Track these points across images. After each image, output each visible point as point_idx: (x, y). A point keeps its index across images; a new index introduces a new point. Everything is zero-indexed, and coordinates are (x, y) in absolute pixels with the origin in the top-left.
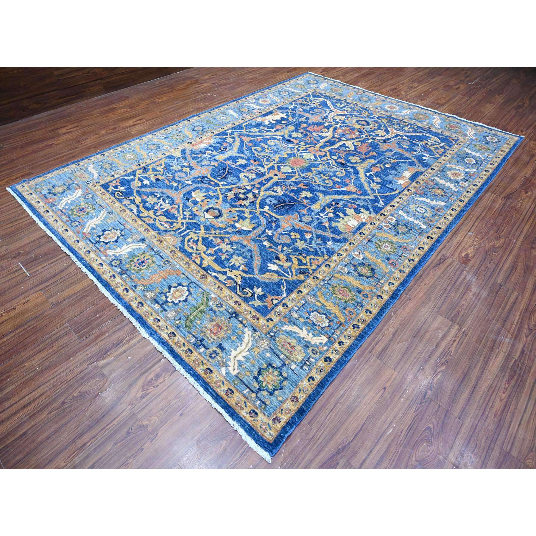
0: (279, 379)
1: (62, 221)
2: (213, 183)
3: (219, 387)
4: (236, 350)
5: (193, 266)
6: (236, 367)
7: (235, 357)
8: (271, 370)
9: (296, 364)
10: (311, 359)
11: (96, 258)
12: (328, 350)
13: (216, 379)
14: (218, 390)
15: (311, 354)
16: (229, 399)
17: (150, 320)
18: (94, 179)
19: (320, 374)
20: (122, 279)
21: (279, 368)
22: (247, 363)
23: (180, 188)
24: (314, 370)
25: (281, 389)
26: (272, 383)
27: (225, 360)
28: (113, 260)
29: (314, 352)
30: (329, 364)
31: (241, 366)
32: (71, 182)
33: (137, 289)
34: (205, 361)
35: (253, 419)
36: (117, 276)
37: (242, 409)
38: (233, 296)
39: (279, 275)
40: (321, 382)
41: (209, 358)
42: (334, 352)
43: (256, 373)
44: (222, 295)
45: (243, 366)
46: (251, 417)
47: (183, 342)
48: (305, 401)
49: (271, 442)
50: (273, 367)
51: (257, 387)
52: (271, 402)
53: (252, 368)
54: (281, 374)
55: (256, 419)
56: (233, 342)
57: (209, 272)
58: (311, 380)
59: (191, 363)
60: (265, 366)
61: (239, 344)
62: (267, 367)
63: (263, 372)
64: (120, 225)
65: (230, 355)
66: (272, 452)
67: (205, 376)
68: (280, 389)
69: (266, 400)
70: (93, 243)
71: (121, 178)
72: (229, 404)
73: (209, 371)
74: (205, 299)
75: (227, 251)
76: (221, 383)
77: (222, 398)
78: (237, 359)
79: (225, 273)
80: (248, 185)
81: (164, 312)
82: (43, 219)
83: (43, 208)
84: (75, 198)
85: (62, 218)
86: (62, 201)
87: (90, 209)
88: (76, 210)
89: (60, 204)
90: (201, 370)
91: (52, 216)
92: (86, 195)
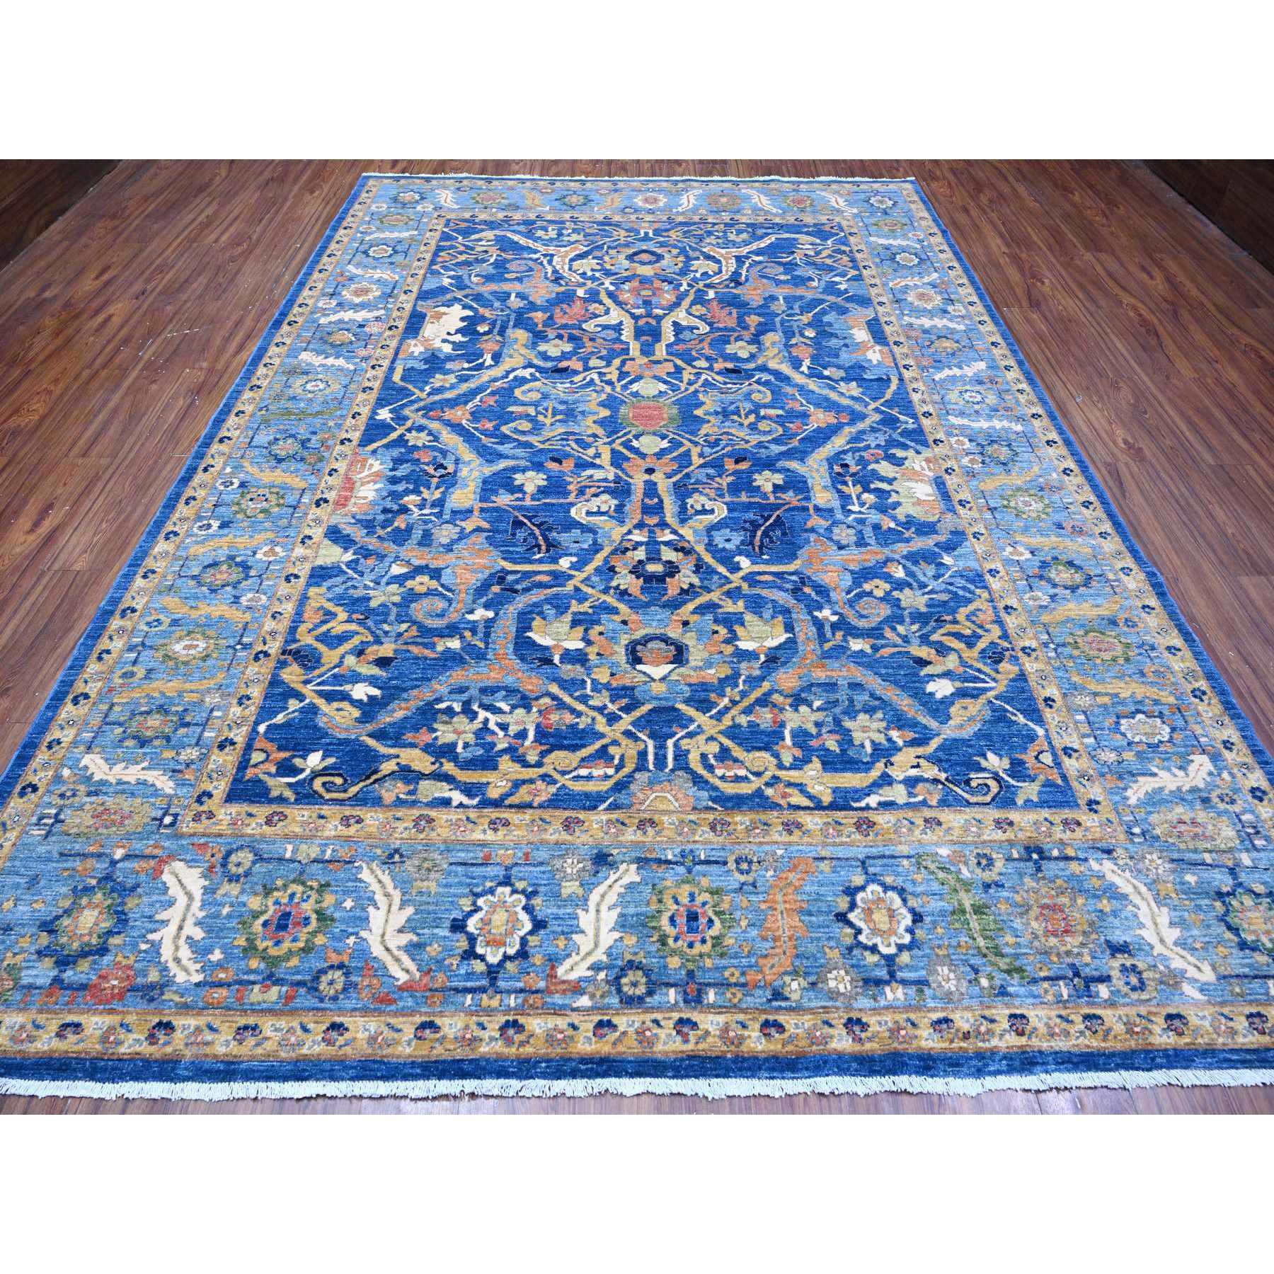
1: (271, 1012)
2: (545, 579)
3: (1233, 1032)
4: (1142, 926)
5: (812, 821)
6: (1193, 960)
7: (1162, 941)
8: (1235, 903)
9: (1240, 850)
10: (1243, 818)
11: (562, 1023)
12: (1233, 776)
13: (1207, 1023)
14: (1241, 1040)
15: (1229, 807)
17: (928, 1040)
18: (170, 797)
20: (717, 1008)
21: (1236, 886)
22: (1193, 933)
23: (482, 645)
26: (1270, 926)
27: (1161, 967)
28: (616, 982)
29: (1227, 799)
31: (1194, 949)
32: (102, 866)
33: (795, 997)
34: (1143, 1011)
36: (695, 1016)
38: (978, 816)
39: (975, 697)
41: (1135, 996)
42: (1244, 770)
43: (1231, 936)
44: (956, 833)
45: (1198, 945)
47: (1054, 1013)
50: (1229, 894)
53: (1211, 932)
54: (1258, 895)
56: (1115, 913)
57: (855, 805)
59: (1133, 1043)
60: (1219, 906)
61: (1130, 908)
62: (1224, 903)
63: (1233, 920)
64: (477, 871)
65: (1151, 946)
67: (1187, 1040)
70: (483, 990)
71: (262, 728)
73: (1177, 1022)
74: (941, 875)
75: (818, 725)
76: (1223, 1020)
77: (1267, 1050)
78: (1170, 941)
79: (886, 780)
80: (630, 532)
81: (927, 991)
82: (186, 1069)
83: (129, 1031)
84: (197, 904)
85: (259, 1003)
86: (161, 951)
87: (309, 897)
88: (264, 939)
89: (171, 965)
90: (1165, 1037)
91: (207, 1031)
92: (224, 865)
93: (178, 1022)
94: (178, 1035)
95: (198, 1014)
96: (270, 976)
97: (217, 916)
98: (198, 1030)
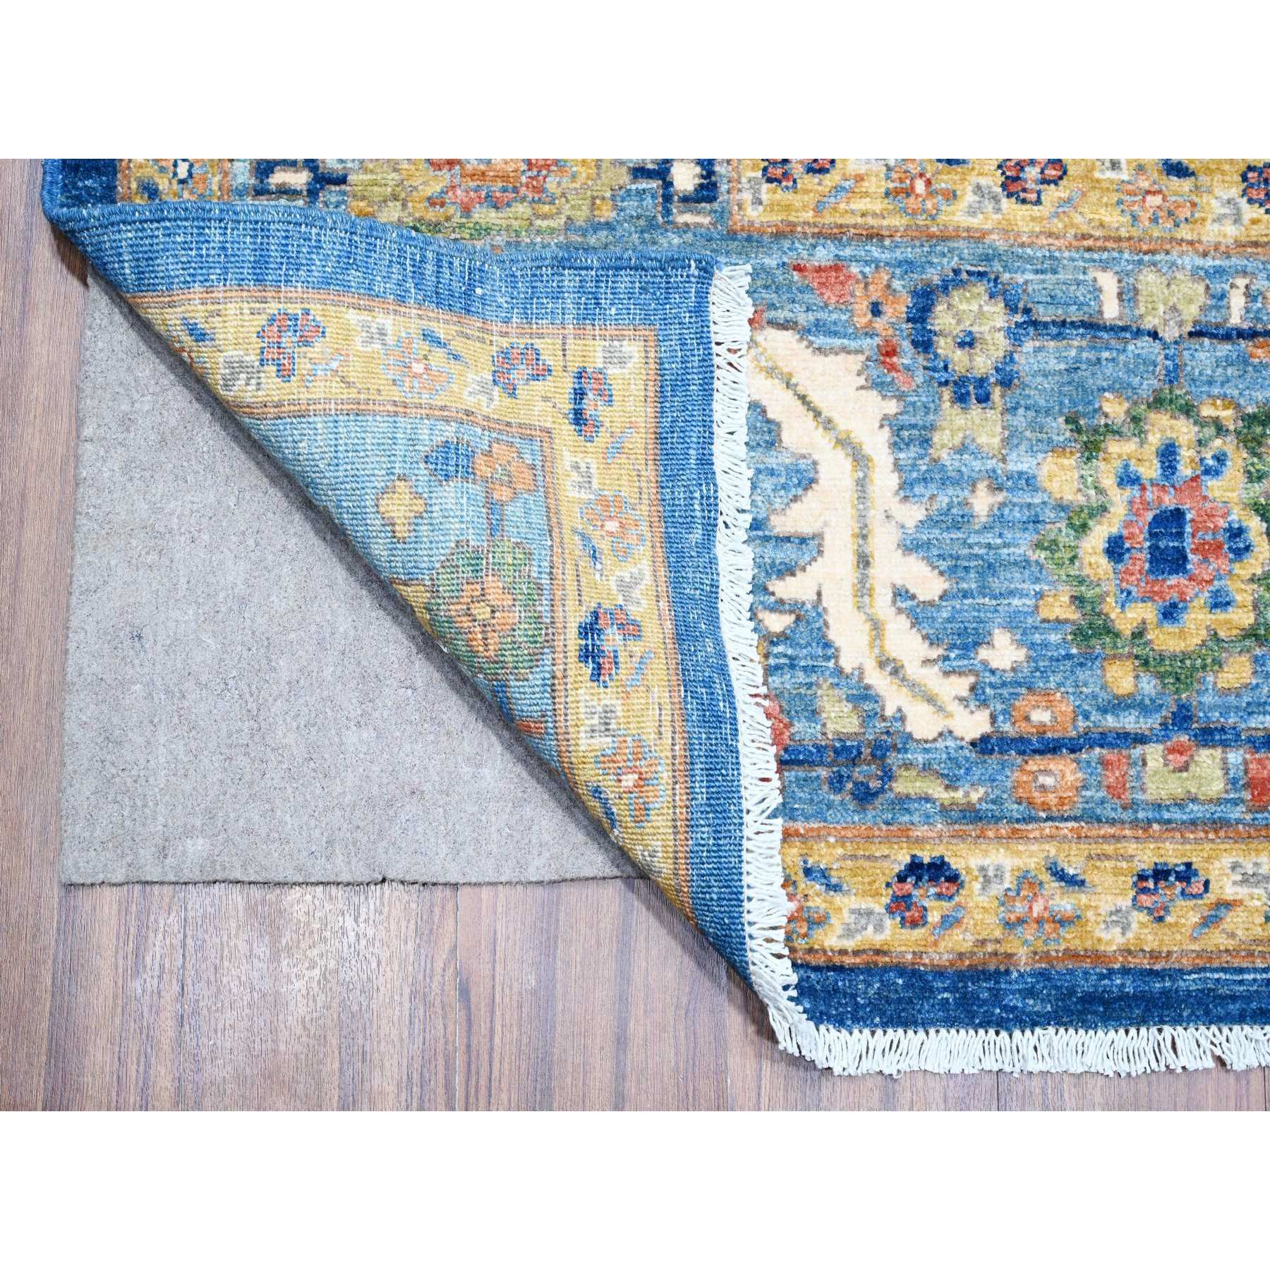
1: (1220, 827)
82: (1030, 993)
83: (836, 888)
84: (885, 480)
85: (1180, 804)
86: (832, 635)
87: (1220, 459)
88: (1127, 597)
89: (878, 680)
91: (1053, 885)
92: (924, 344)
93: (964, 858)
94: (975, 896)
95: (1015, 835)
96: (1182, 717)
97: (957, 519)
98: (1026, 881)
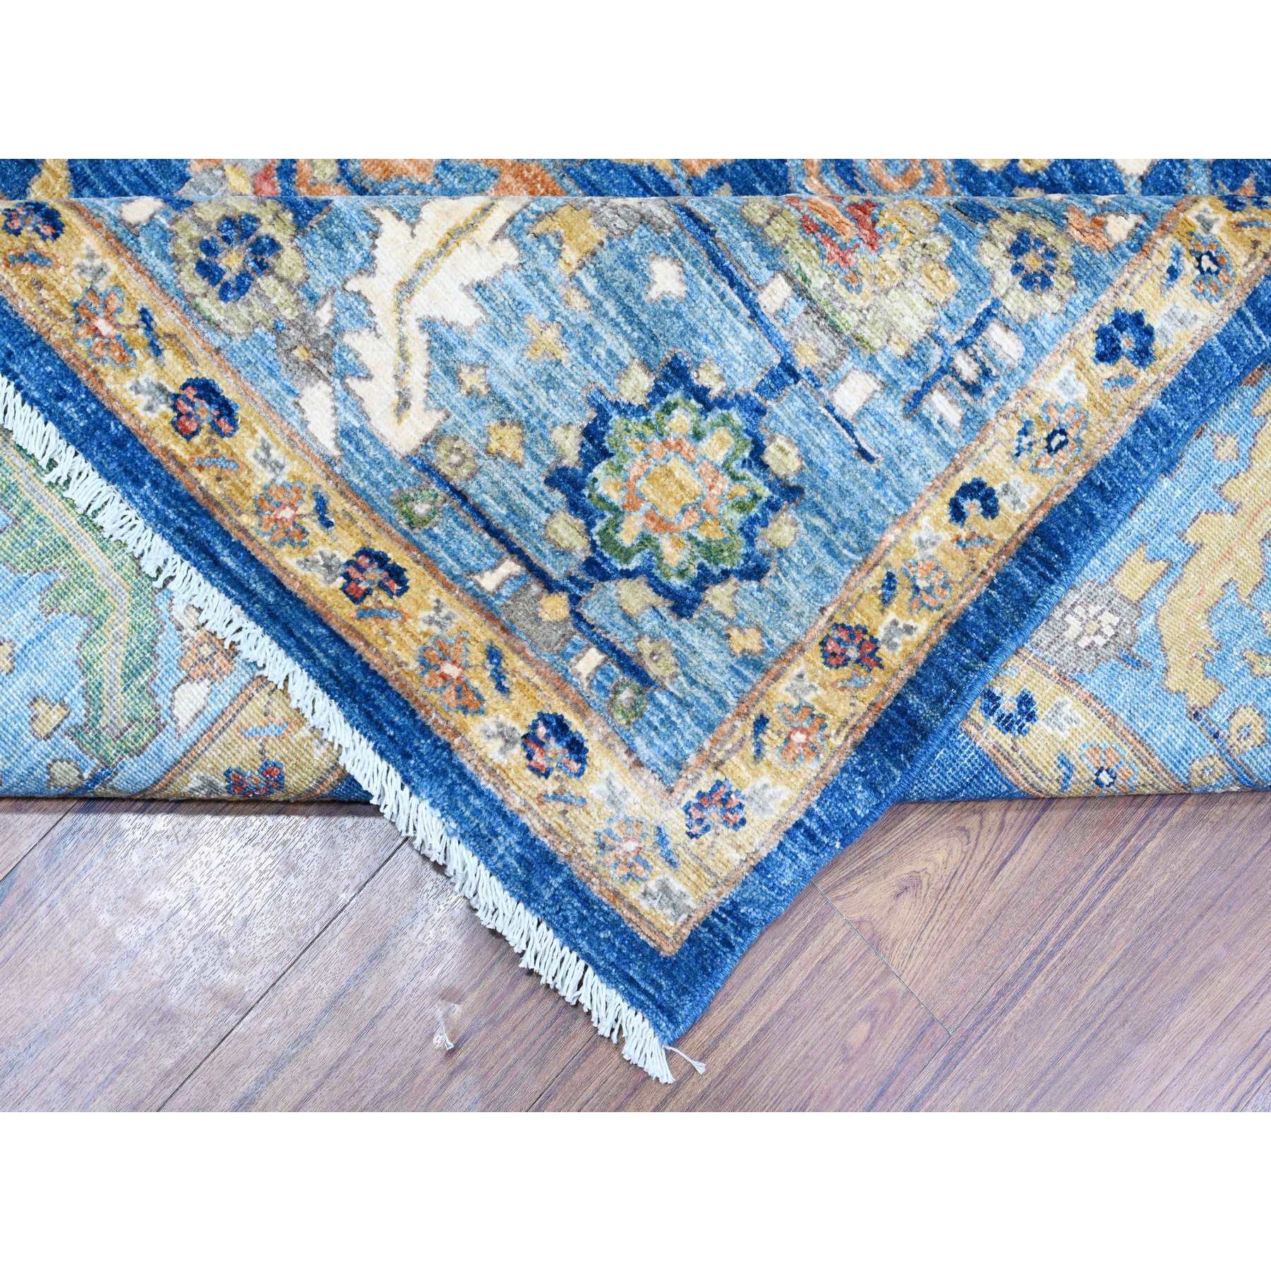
0: (742, 492)
3: (296, 536)
6: (416, 380)
7: (407, 288)
8: (682, 419)
9: (872, 366)
10: (995, 332)
12: (1139, 243)
13: (265, 476)
14: (288, 560)
15: (1004, 278)
16: (372, 629)
19: (1047, 462)
21: (743, 402)
22: (499, 354)
24: (1004, 431)
25: (755, 571)
26: (685, 523)
27: (324, 315)
29: (1031, 261)
30: (1125, 381)
31: (452, 373)
34: (166, 320)
35: (550, 786)
37: (471, 703)
40: (1041, 531)
41: (195, 285)
42: (1188, 265)
43: (569, 445)
45: (472, 379)
46: (536, 771)
48: (930, 661)
49: (669, 950)
50: (700, 394)
51: (580, 548)
52: (682, 662)
53: (541, 397)
55: (573, 786)
58: (972, 507)
60: (637, 385)
62: (658, 392)
65: (368, 265)
66: (671, 1016)
67: (179, 448)
68: (745, 575)
69: (646, 646)
72: (375, 662)
73: (205, 412)
76: (307, 506)
77: (318, 619)
78: (421, 305)
90: (144, 399)
